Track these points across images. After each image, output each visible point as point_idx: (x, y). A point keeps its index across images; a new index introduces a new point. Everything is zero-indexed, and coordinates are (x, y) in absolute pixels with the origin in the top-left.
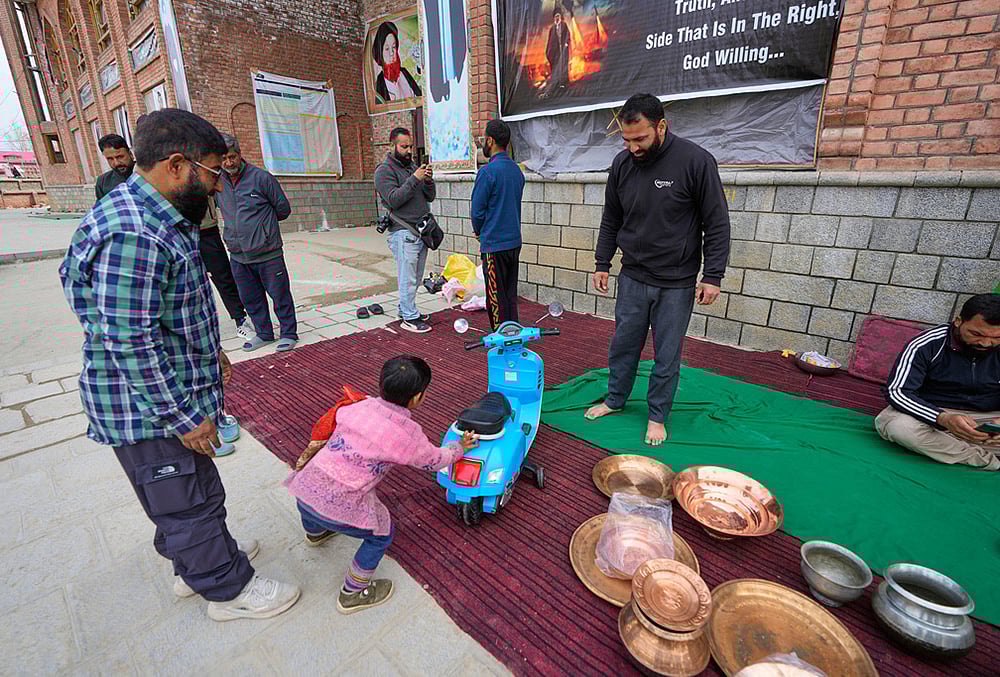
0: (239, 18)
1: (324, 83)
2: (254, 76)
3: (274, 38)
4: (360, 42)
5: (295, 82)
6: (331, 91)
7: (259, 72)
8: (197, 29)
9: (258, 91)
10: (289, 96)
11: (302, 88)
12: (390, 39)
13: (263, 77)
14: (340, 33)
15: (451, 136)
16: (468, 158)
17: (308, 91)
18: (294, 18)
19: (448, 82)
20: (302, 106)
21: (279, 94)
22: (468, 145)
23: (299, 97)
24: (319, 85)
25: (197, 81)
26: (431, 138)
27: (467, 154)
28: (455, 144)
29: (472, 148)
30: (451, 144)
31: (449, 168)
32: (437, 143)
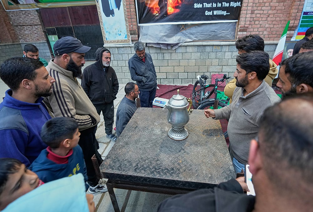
15: (117, 30)
16: (126, 39)
19: (113, 10)
22: (126, 34)
26: (106, 31)
27: (126, 37)
28: (120, 34)
29: (128, 35)
30: (117, 34)
31: (117, 43)
32: (109, 33)
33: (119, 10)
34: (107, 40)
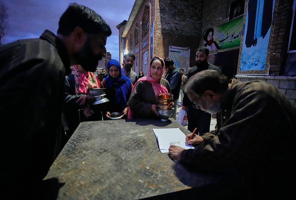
0: (169, 32)
1: (188, 48)
2: (170, 47)
3: (176, 37)
4: (200, 35)
5: (180, 48)
6: (189, 50)
7: (171, 46)
8: (158, 37)
9: (170, 51)
10: (178, 52)
11: (182, 49)
12: (211, 33)
13: (172, 47)
14: (195, 33)
15: (254, 60)
16: (263, 69)
17: (183, 50)
18: (183, 31)
19: (256, 39)
20: (180, 54)
21: (175, 52)
22: (265, 63)
23: (180, 52)
24: (186, 48)
25: (156, 49)
26: (242, 62)
27: (263, 67)
28: (257, 64)
29: (266, 65)
30: (253, 64)
31: (250, 73)
32: (245, 63)
33: (263, 38)
34: (240, 70)
